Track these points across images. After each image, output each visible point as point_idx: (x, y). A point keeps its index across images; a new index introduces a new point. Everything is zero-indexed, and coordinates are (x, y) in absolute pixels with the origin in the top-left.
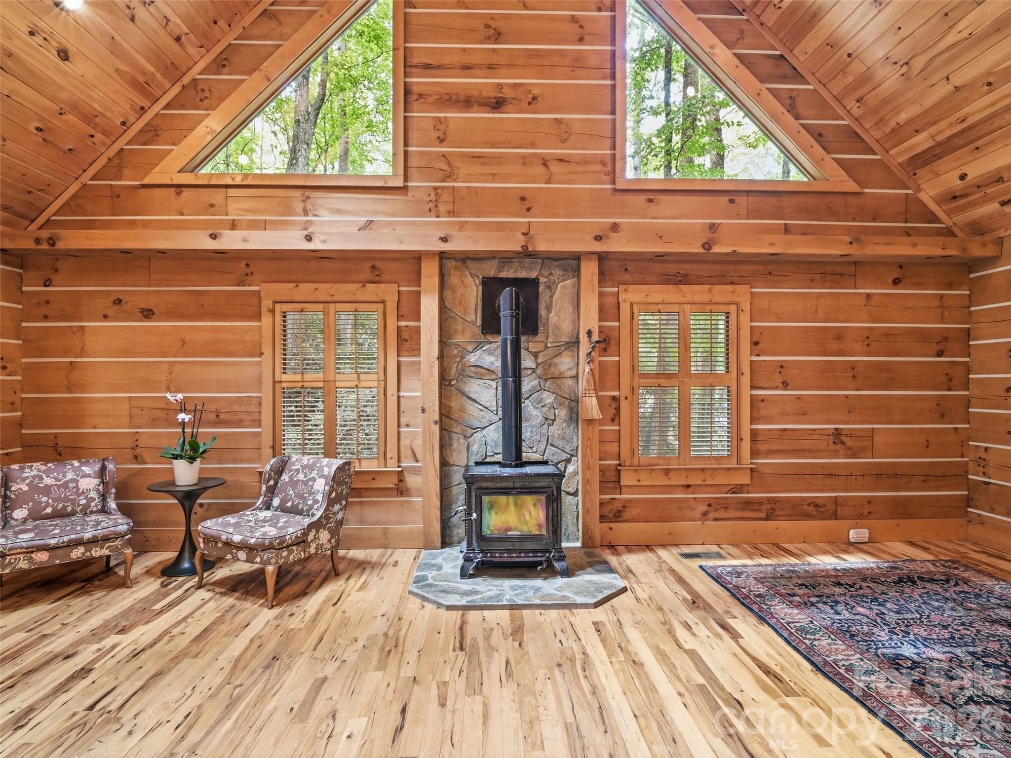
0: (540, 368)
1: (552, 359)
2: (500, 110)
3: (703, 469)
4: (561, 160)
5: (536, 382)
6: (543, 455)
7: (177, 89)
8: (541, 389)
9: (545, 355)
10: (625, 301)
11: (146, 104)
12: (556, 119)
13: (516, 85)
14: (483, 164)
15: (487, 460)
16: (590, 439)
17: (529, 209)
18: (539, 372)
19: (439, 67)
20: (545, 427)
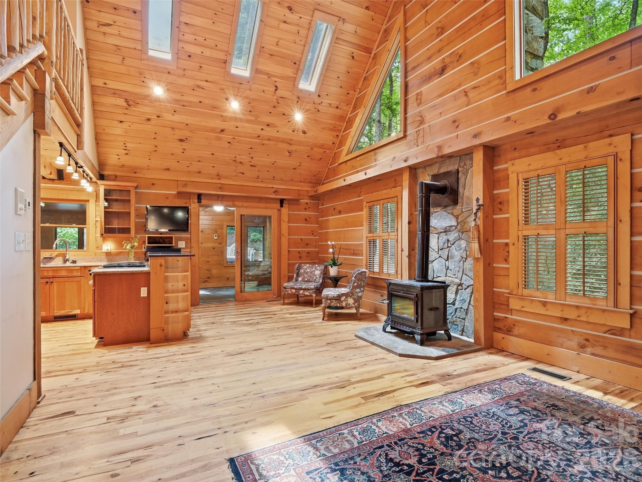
0: (459, 225)
1: (466, 219)
2: (444, 74)
3: (577, 307)
4: (475, 88)
5: (457, 234)
6: (461, 280)
7: (345, 123)
8: (460, 239)
9: (462, 217)
10: (512, 173)
11: (338, 134)
12: (472, 63)
13: (451, 54)
14: (436, 109)
15: (434, 280)
16: (478, 271)
17: (457, 127)
18: (459, 227)
19: (418, 65)
20: (462, 262)
